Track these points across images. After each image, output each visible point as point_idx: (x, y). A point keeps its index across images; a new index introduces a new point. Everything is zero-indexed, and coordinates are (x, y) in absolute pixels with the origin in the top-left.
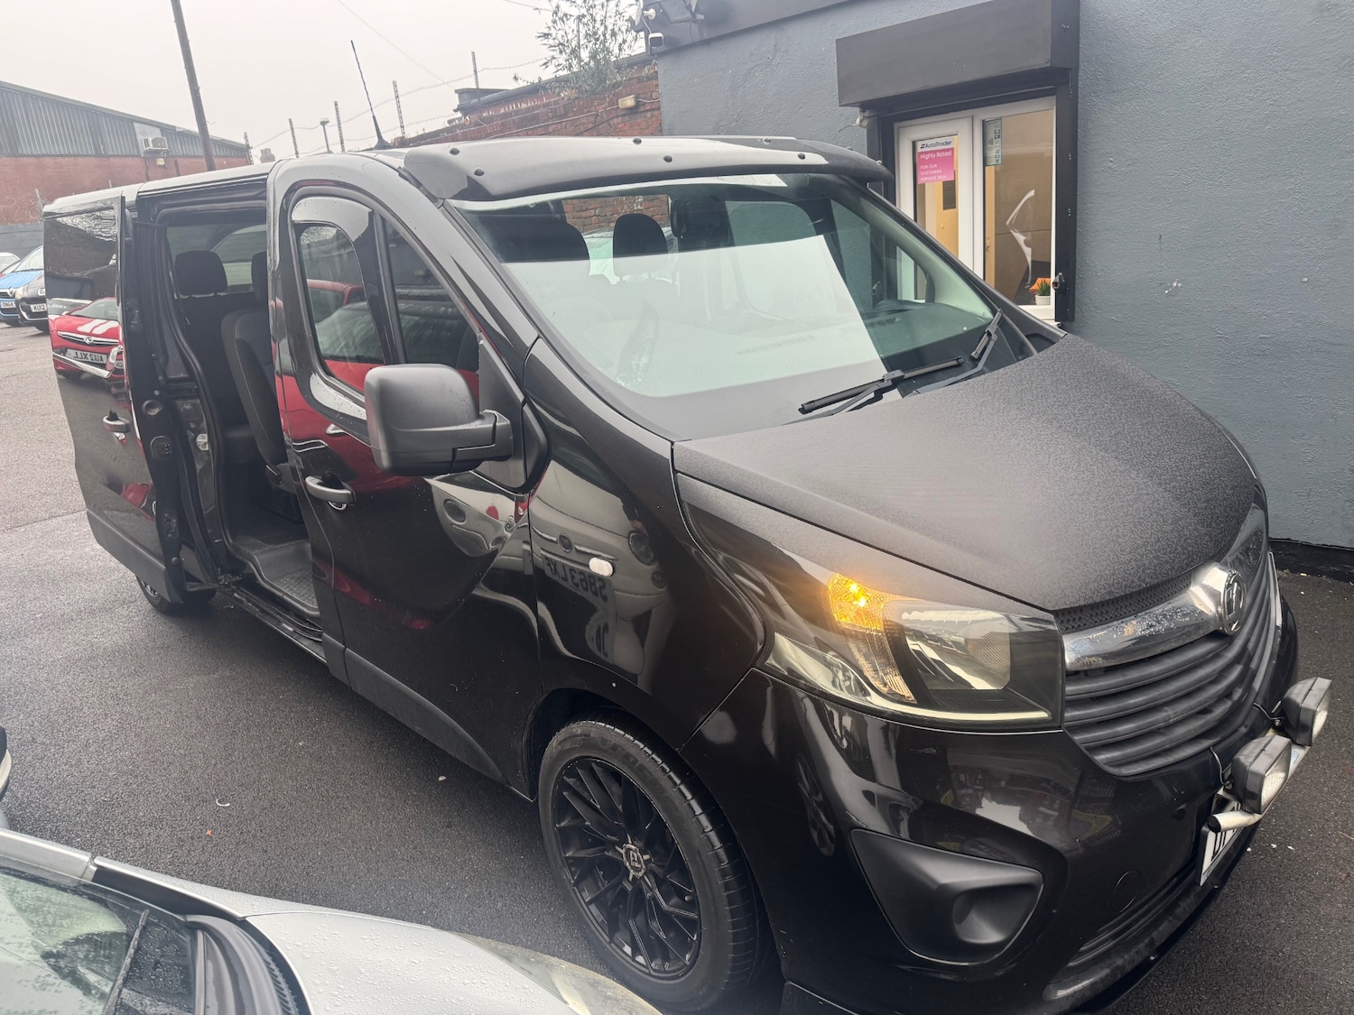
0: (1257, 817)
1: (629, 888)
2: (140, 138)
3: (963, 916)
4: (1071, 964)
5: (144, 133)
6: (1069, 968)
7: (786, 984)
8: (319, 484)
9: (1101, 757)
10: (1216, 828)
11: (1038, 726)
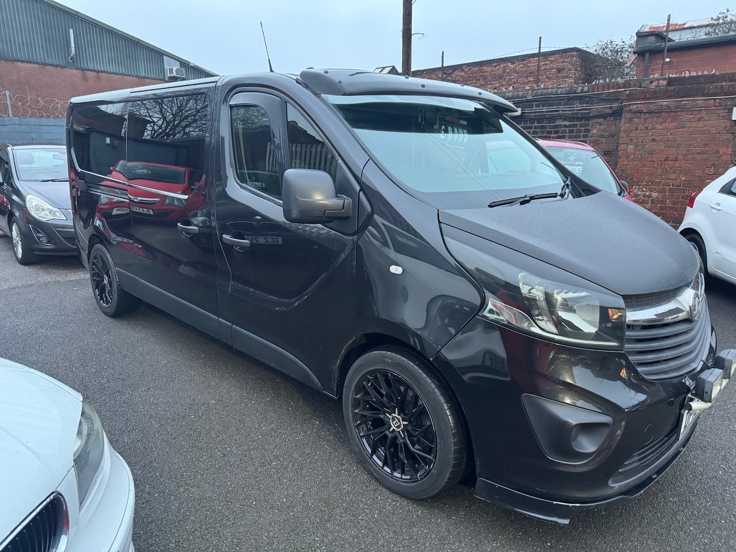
0: (709, 404)
1: (390, 435)
2: (167, 67)
3: (575, 438)
4: (620, 471)
5: (169, 64)
6: (620, 472)
7: (479, 479)
8: (230, 237)
9: (640, 369)
10: (690, 408)
11: (613, 349)
